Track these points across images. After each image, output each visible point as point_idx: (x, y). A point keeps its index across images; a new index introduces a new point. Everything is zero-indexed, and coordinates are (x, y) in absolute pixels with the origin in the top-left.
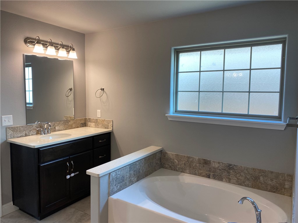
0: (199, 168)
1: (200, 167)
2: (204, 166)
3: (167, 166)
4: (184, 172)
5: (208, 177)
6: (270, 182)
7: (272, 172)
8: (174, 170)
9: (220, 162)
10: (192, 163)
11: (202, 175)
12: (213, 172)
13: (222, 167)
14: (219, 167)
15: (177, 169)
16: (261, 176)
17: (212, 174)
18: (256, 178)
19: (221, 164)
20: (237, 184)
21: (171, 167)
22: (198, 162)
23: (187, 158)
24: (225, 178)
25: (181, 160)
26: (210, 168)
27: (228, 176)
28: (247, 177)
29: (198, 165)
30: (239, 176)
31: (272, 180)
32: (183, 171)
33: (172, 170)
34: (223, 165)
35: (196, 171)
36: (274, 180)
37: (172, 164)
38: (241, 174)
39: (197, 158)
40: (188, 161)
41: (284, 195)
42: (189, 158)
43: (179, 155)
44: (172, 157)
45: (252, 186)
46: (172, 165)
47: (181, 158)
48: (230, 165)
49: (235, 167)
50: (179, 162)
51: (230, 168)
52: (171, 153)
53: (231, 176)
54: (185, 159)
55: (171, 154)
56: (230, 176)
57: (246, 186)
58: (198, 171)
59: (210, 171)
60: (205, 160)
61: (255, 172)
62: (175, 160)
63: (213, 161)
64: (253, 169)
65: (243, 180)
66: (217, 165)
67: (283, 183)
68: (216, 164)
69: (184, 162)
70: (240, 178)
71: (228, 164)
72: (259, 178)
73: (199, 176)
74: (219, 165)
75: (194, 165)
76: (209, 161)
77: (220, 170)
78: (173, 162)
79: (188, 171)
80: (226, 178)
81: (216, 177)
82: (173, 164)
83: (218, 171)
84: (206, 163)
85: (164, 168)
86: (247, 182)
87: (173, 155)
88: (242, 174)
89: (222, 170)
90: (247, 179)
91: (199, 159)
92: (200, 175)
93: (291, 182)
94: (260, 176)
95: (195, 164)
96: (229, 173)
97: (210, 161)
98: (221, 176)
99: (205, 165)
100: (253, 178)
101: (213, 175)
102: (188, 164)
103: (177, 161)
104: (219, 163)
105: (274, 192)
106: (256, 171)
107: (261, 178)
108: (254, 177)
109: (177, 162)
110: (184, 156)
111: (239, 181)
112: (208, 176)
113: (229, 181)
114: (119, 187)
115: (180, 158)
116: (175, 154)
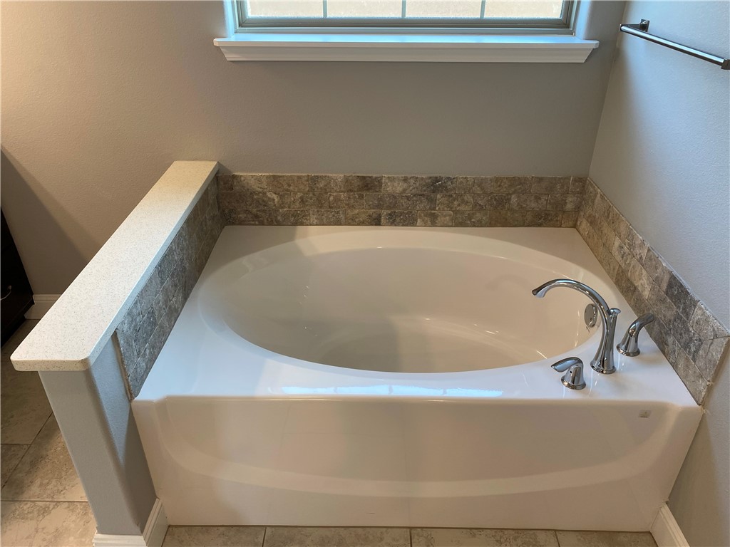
0: (348, 204)
1: (352, 201)
2: (361, 197)
3: (242, 216)
4: (302, 224)
5: (376, 222)
6: (533, 205)
7: (540, 180)
8: (271, 223)
9: (409, 176)
10: (326, 193)
11: (357, 220)
12: (388, 208)
13: (414, 188)
14: (404, 191)
15: (279, 218)
16: (514, 193)
17: (385, 213)
18: (502, 202)
19: (412, 181)
20: (452, 226)
21: (256, 216)
22: (342, 189)
23: (307, 181)
24: (420, 217)
25: (288, 190)
26: (379, 200)
27: (430, 209)
28: (480, 202)
29: (343, 196)
30: (459, 205)
31: (537, 198)
32: (298, 220)
33: (262, 223)
34: (418, 184)
35: (338, 213)
36: (544, 198)
37: (262, 208)
38: (465, 198)
39: (340, 177)
40: (312, 190)
41: (560, 227)
42: (314, 180)
43: (281, 176)
44: (256, 187)
45: (490, 223)
46: (260, 211)
47: (289, 186)
48: (437, 179)
49: (450, 183)
50: (281, 197)
51: (435, 186)
52: (251, 176)
53: (437, 208)
54: (302, 187)
55: (253, 177)
56: (434, 209)
57: (474, 226)
58: (344, 213)
59: (379, 206)
60: (364, 178)
61: (500, 186)
62: (268, 194)
63: (388, 177)
64: (497, 180)
65: (467, 212)
66: (399, 187)
67: (563, 200)
68: (396, 184)
69: (299, 195)
70: (462, 208)
71: (430, 177)
72: (509, 200)
73: (349, 224)
74: (405, 185)
75: (331, 198)
76: (376, 178)
77: (408, 198)
78: (263, 201)
79: (313, 219)
80: (425, 216)
81: (398, 220)
82: (265, 206)
83: (403, 201)
84: (369, 186)
85: (233, 224)
86: (478, 215)
87: (259, 180)
88: (468, 197)
89: (414, 198)
90: (478, 207)
91: (347, 180)
92: (352, 221)
93: (581, 193)
94: (511, 194)
95: (335, 194)
96: (432, 201)
97: (379, 180)
98: (411, 212)
99: (364, 193)
100: (495, 203)
101: (390, 214)
102: (314, 198)
103: (275, 196)
104: (405, 180)
105: (540, 225)
106: (503, 184)
107: (514, 199)
108: (495, 200)
109: (276, 200)
110: (299, 177)
111: (458, 216)
112: (375, 219)
113: (433, 221)
114: (150, 352)
115: (286, 187)
116: (267, 177)
